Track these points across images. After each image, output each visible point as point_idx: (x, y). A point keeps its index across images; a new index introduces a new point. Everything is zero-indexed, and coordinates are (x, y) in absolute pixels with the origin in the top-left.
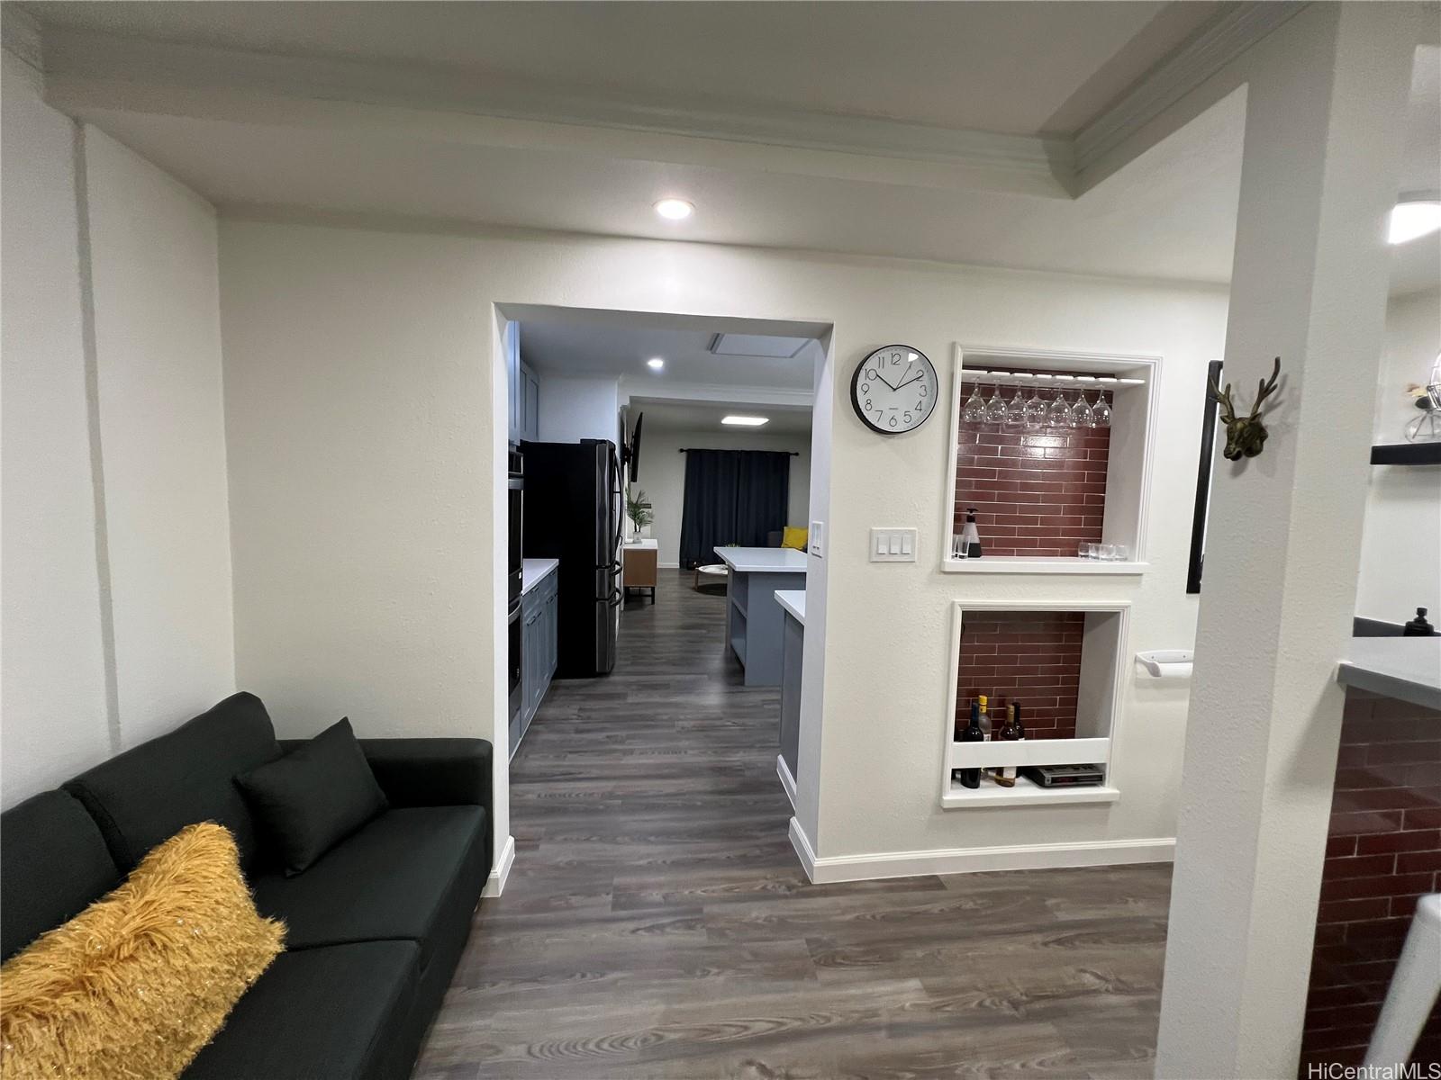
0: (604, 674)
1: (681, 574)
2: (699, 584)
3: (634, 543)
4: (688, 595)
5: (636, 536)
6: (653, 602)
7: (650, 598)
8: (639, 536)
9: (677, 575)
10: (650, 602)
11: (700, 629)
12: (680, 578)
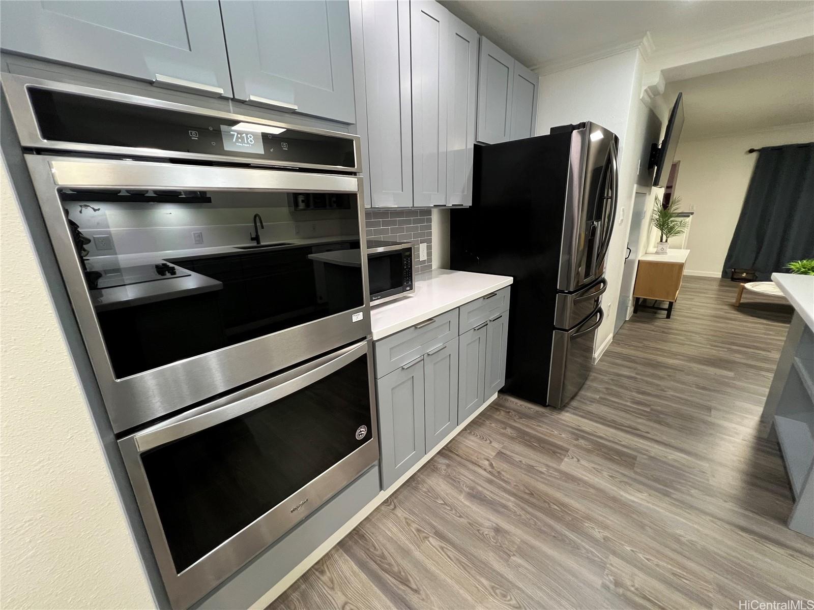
0: (559, 405)
1: (721, 285)
2: (741, 302)
3: (657, 253)
4: (721, 313)
5: (660, 246)
6: (668, 316)
7: (666, 312)
8: (665, 246)
9: (715, 286)
10: (665, 316)
11: (725, 368)
12: (719, 290)
